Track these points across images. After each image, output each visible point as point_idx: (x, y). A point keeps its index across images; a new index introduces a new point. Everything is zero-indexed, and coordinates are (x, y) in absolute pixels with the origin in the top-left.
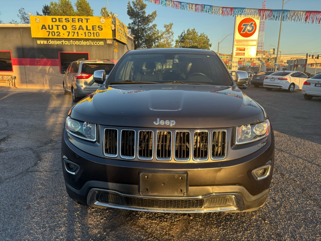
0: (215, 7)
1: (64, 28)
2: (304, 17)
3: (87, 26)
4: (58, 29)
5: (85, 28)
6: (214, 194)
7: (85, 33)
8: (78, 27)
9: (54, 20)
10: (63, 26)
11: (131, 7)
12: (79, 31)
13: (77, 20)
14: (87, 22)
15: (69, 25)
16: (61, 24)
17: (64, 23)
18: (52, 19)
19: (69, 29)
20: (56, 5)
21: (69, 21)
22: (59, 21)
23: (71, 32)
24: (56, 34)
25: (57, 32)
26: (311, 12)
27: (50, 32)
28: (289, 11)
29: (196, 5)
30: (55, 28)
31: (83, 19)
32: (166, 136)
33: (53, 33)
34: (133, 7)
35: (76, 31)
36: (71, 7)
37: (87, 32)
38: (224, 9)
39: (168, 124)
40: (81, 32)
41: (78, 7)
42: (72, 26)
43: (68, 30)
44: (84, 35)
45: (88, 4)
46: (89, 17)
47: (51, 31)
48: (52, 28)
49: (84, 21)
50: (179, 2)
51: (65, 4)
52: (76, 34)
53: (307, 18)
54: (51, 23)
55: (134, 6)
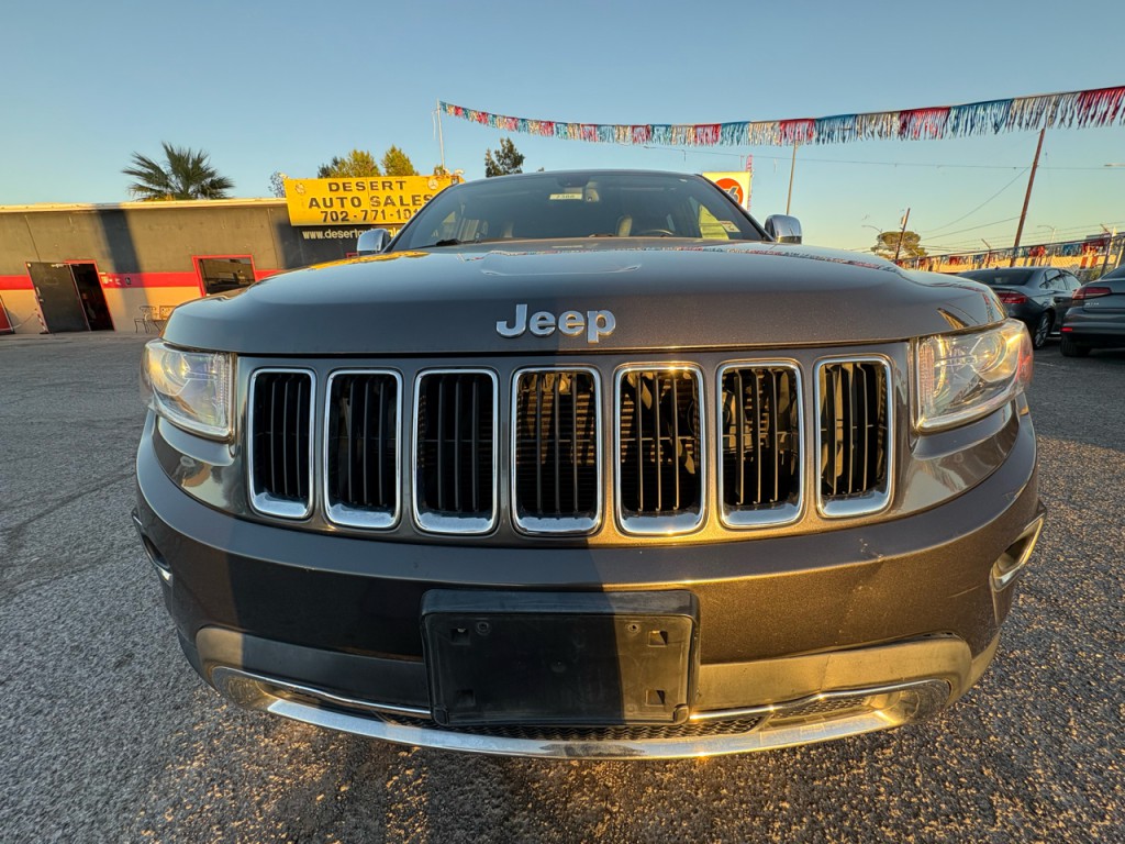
0: (677, 127)
1: (356, 202)
2: (897, 123)
3: (401, 197)
4: (343, 206)
5: (398, 202)
6: (821, 697)
7: (399, 211)
8: (383, 201)
9: (334, 187)
10: (353, 199)
11: (493, 163)
12: (385, 208)
13: (380, 186)
14: (401, 188)
15: (364, 196)
16: (349, 195)
17: (355, 193)
18: (330, 185)
19: (366, 205)
20: (343, 164)
21: (364, 188)
22: (345, 190)
23: (369, 212)
24: (340, 217)
25: (342, 213)
26: (911, 112)
27: (326, 212)
28: (856, 116)
29: (634, 127)
30: (337, 203)
31: (394, 183)
32: (566, 400)
33: (334, 215)
34: (497, 163)
35: (380, 210)
36: (375, 167)
37: (402, 209)
38: (700, 130)
39: (577, 332)
40: (389, 210)
41: (388, 168)
42: (372, 199)
43: (362, 208)
44: (396, 215)
45: (408, 160)
46: (404, 178)
47: (329, 210)
48: (332, 205)
49: (396, 186)
50: (595, 126)
51: (363, 161)
52: (380, 215)
53: (904, 126)
54: (328, 195)
55: (499, 160)
